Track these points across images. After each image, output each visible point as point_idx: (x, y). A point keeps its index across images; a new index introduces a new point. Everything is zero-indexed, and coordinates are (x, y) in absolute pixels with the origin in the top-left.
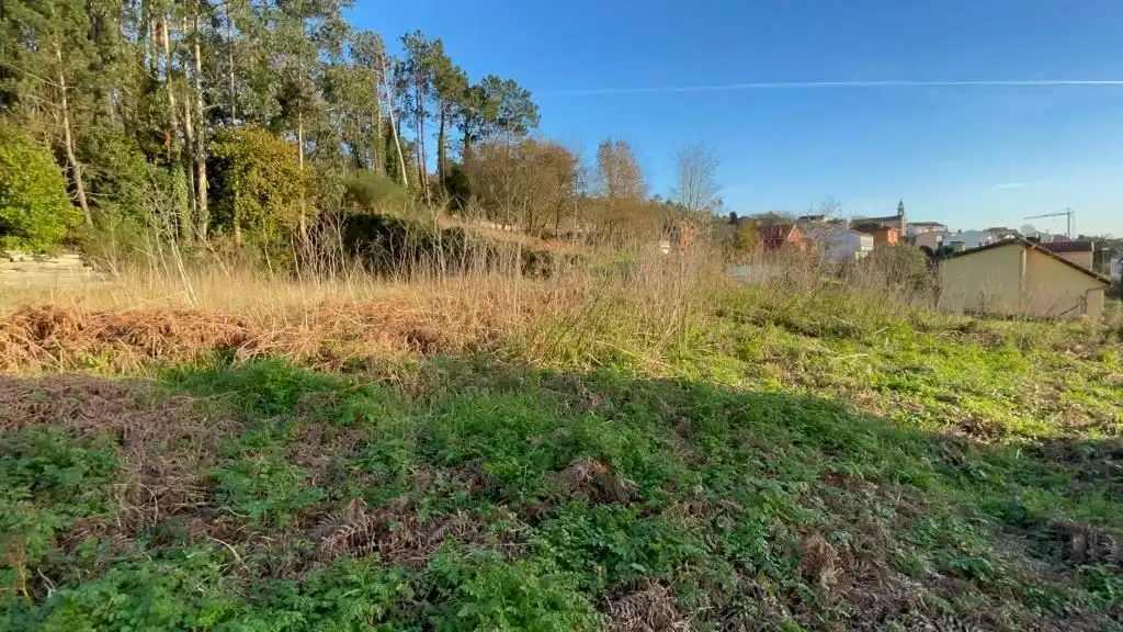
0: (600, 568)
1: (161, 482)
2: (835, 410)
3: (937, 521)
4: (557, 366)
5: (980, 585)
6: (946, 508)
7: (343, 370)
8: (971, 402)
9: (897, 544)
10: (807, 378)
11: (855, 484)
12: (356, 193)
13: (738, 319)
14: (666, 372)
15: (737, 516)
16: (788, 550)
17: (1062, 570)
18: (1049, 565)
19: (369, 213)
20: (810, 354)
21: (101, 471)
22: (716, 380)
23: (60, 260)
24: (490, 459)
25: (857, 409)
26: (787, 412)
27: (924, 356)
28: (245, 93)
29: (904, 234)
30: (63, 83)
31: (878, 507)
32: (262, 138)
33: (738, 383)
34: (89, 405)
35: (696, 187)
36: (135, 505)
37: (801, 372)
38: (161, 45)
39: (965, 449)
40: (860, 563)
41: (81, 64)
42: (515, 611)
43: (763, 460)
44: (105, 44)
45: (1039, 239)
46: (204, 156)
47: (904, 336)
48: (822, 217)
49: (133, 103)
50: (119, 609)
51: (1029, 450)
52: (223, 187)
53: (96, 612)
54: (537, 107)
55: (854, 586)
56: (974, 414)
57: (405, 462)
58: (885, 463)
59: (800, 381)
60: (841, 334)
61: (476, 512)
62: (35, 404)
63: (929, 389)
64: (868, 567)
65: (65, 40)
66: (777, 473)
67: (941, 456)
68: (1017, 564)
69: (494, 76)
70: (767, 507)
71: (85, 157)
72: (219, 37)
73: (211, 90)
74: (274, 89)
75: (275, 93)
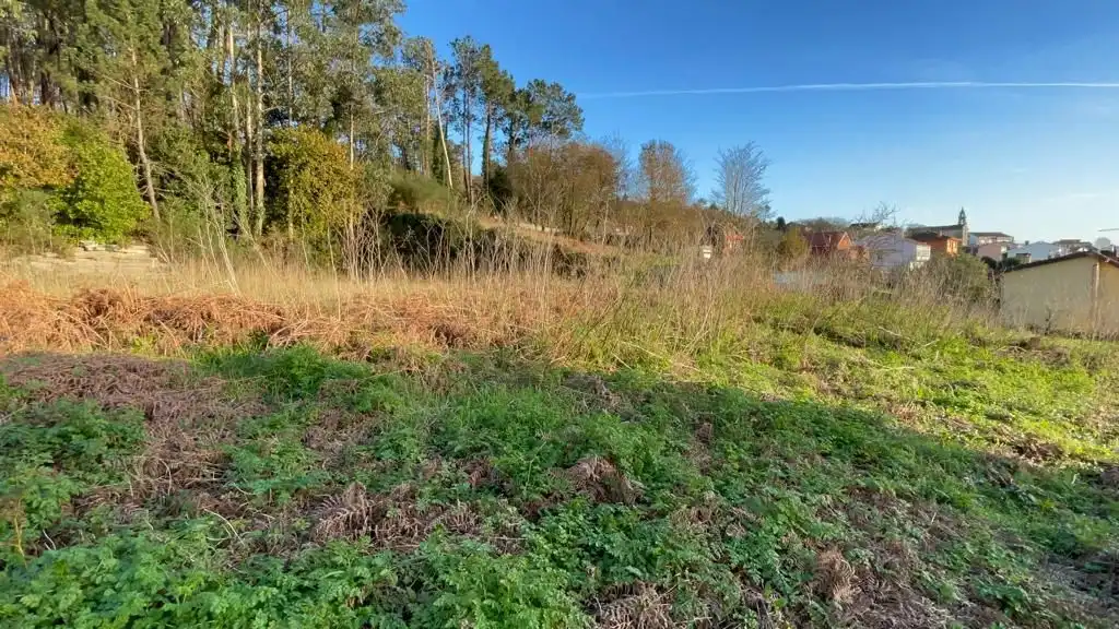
0: (593, 569)
1: (178, 457)
2: (872, 422)
3: (974, 545)
4: (581, 366)
5: (1015, 616)
6: (987, 532)
7: (368, 359)
8: (1026, 421)
9: (925, 566)
10: (845, 389)
11: (886, 500)
12: (401, 193)
13: (777, 326)
14: (694, 376)
15: (748, 525)
16: (801, 565)
17: (1110, 606)
18: (1096, 599)
19: (414, 213)
20: (851, 365)
21: (125, 444)
22: (745, 387)
23: (129, 250)
24: (497, 453)
25: (897, 423)
26: (818, 423)
27: (977, 372)
28: (300, 96)
29: (964, 244)
30: (137, 85)
31: (908, 526)
32: (315, 138)
33: (769, 390)
34: (125, 381)
35: (741, 192)
36: (152, 477)
37: (839, 383)
38: (227, 51)
39: (1014, 471)
40: (880, 584)
41: (153, 67)
42: (494, 604)
43: (784, 469)
44: (178, 50)
45: (1115, 253)
46: (262, 156)
47: (957, 350)
48: (874, 225)
49: (200, 106)
50: (108, 573)
51: (1088, 476)
52: (278, 185)
53: (85, 574)
54: (581, 111)
55: (872, 608)
56: (1028, 435)
57: (414, 451)
58: (922, 481)
59: (838, 392)
60: (885, 344)
61: (477, 504)
62: (75, 379)
63: (979, 406)
64: (888, 589)
65: (139, 45)
66: (799, 484)
67: (986, 476)
68: (1060, 596)
69: (540, 80)
70: (781, 518)
71: (155, 155)
72: (279, 42)
73: (271, 93)
74: (328, 91)
75: (328, 95)
